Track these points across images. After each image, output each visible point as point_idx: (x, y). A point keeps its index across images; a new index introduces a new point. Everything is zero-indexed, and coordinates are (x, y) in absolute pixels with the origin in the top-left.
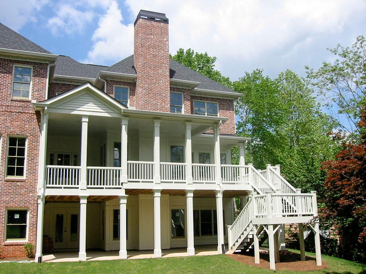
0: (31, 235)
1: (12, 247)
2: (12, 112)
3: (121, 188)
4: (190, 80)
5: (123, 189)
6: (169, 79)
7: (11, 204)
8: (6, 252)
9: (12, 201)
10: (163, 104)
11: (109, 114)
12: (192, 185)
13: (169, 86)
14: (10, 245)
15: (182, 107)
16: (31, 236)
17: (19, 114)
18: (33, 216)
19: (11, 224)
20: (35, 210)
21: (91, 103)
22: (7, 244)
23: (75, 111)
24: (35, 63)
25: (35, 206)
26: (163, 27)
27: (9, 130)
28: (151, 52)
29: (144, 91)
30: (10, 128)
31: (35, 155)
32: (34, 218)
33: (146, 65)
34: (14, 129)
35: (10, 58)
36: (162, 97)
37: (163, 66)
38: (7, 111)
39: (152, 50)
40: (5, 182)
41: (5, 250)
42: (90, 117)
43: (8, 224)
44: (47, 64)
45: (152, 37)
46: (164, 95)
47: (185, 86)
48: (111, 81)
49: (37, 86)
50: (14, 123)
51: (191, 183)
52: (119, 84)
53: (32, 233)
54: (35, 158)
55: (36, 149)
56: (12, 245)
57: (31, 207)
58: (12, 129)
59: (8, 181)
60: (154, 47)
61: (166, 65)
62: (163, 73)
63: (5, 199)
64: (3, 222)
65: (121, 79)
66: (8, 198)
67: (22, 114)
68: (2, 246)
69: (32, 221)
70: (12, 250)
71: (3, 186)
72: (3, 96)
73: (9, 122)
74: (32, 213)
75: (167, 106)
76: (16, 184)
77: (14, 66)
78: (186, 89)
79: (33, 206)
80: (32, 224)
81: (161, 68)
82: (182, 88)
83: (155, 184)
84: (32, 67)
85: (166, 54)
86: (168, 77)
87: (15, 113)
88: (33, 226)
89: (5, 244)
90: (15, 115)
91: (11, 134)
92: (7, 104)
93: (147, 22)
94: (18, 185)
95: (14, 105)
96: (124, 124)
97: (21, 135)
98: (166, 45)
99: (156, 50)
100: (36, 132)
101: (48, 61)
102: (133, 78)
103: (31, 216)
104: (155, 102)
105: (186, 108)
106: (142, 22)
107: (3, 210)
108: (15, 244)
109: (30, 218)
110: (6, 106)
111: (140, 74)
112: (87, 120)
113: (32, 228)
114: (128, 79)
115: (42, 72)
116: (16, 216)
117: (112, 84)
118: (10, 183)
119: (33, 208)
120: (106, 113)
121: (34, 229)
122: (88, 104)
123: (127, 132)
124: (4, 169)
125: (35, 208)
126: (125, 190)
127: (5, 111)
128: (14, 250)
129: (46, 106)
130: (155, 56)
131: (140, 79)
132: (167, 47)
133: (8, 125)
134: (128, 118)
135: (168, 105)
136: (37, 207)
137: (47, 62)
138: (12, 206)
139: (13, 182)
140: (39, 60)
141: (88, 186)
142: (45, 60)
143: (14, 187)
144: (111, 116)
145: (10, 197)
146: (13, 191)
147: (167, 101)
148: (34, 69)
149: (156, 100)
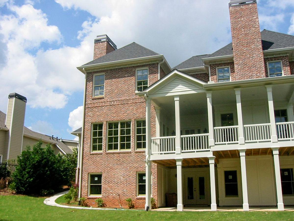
0: (154, 191)
1: (141, 200)
2: (136, 103)
3: (209, 151)
4: (287, 47)
5: (211, 151)
6: (262, 51)
7: (140, 169)
8: (138, 204)
9: (140, 167)
10: (258, 74)
11: (196, 91)
12: (277, 143)
13: (262, 57)
14: (140, 199)
15: (282, 73)
16: (154, 193)
17: (141, 103)
18: (155, 177)
19: (141, 184)
20: (156, 173)
21: (180, 85)
22: (138, 198)
23: (169, 94)
24: (149, 64)
25: (156, 170)
26: (251, 7)
27: (136, 116)
28: (243, 32)
29: (239, 67)
30: (136, 114)
31: (154, 132)
32: (156, 179)
33: (239, 44)
34: (139, 115)
35: (133, 65)
36: (256, 68)
37: (255, 41)
38: (133, 103)
39: (243, 30)
40: (135, 154)
41: (137, 203)
42: (180, 96)
43: (139, 183)
44: (158, 63)
45: (242, 19)
46: (258, 66)
47: (282, 54)
48: (214, 65)
49: (152, 80)
50: (139, 110)
51: (276, 141)
52: (221, 66)
53: (154, 190)
54: (154, 134)
55: (155, 127)
56: (142, 199)
57: (153, 170)
58: (137, 115)
59: (136, 152)
60: (244, 27)
61: (258, 39)
62: (256, 47)
63: (136, 165)
64: (135, 182)
65: (221, 61)
66: (137, 165)
67: (143, 103)
68: (135, 199)
69: (154, 181)
70: (142, 203)
71: (134, 156)
72: (130, 93)
73: (135, 110)
74: (154, 175)
75: (262, 76)
76: (142, 154)
77: (136, 70)
78: (283, 56)
79: (154, 170)
80: (154, 184)
81: (253, 43)
82: (279, 56)
83: (240, 145)
84: (148, 68)
85: (257, 30)
86: (261, 49)
87: (139, 103)
88: (155, 185)
89: (137, 198)
90: (138, 105)
91: (137, 118)
92: (133, 98)
93: (236, 8)
94: (143, 155)
95: (138, 98)
96: (208, 97)
97: (144, 118)
98: (256, 22)
99: (247, 29)
100: (154, 114)
101: (158, 60)
102: (231, 58)
103: (153, 177)
104: (250, 74)
105: (285, 73)
106: (232, 9)
107: (134, 173)
108: (143, 198)
109: (153, 179)
110: (132, 99)
111: (235, 53)
112: (178, 99)
113: (154, 187)
114: (227, 60)
115: (155, 70)
116: (144, 178)
117: (214, 67)
118: (138, 154)
119: (154, 172)
120: (193, 91)
121: (156, 187)
122: (178, 86)
123: (211, 103)
124: (134, 144)
125: (156, 171)
126: (212, 152)
127: (132, 103)
128: (143, 203)
129: (145, 93)
130: (246, 35)
131: (235, 57)
132: (258, 24)
133: (134, 113)
134: (211, 92)
135: (264, 74)
136: (157, 171)
137: (158, 62)
138: (140, 170)
139: (140, 153)
140: (151, 61)
141: (182, 151)
142: (156, 61)
143: (141, 156)
144: (197, 93)
145: (139, 164)
146: (141, 160)
147: (262, 70)
148: (149, 69)
149: (252, 72)
